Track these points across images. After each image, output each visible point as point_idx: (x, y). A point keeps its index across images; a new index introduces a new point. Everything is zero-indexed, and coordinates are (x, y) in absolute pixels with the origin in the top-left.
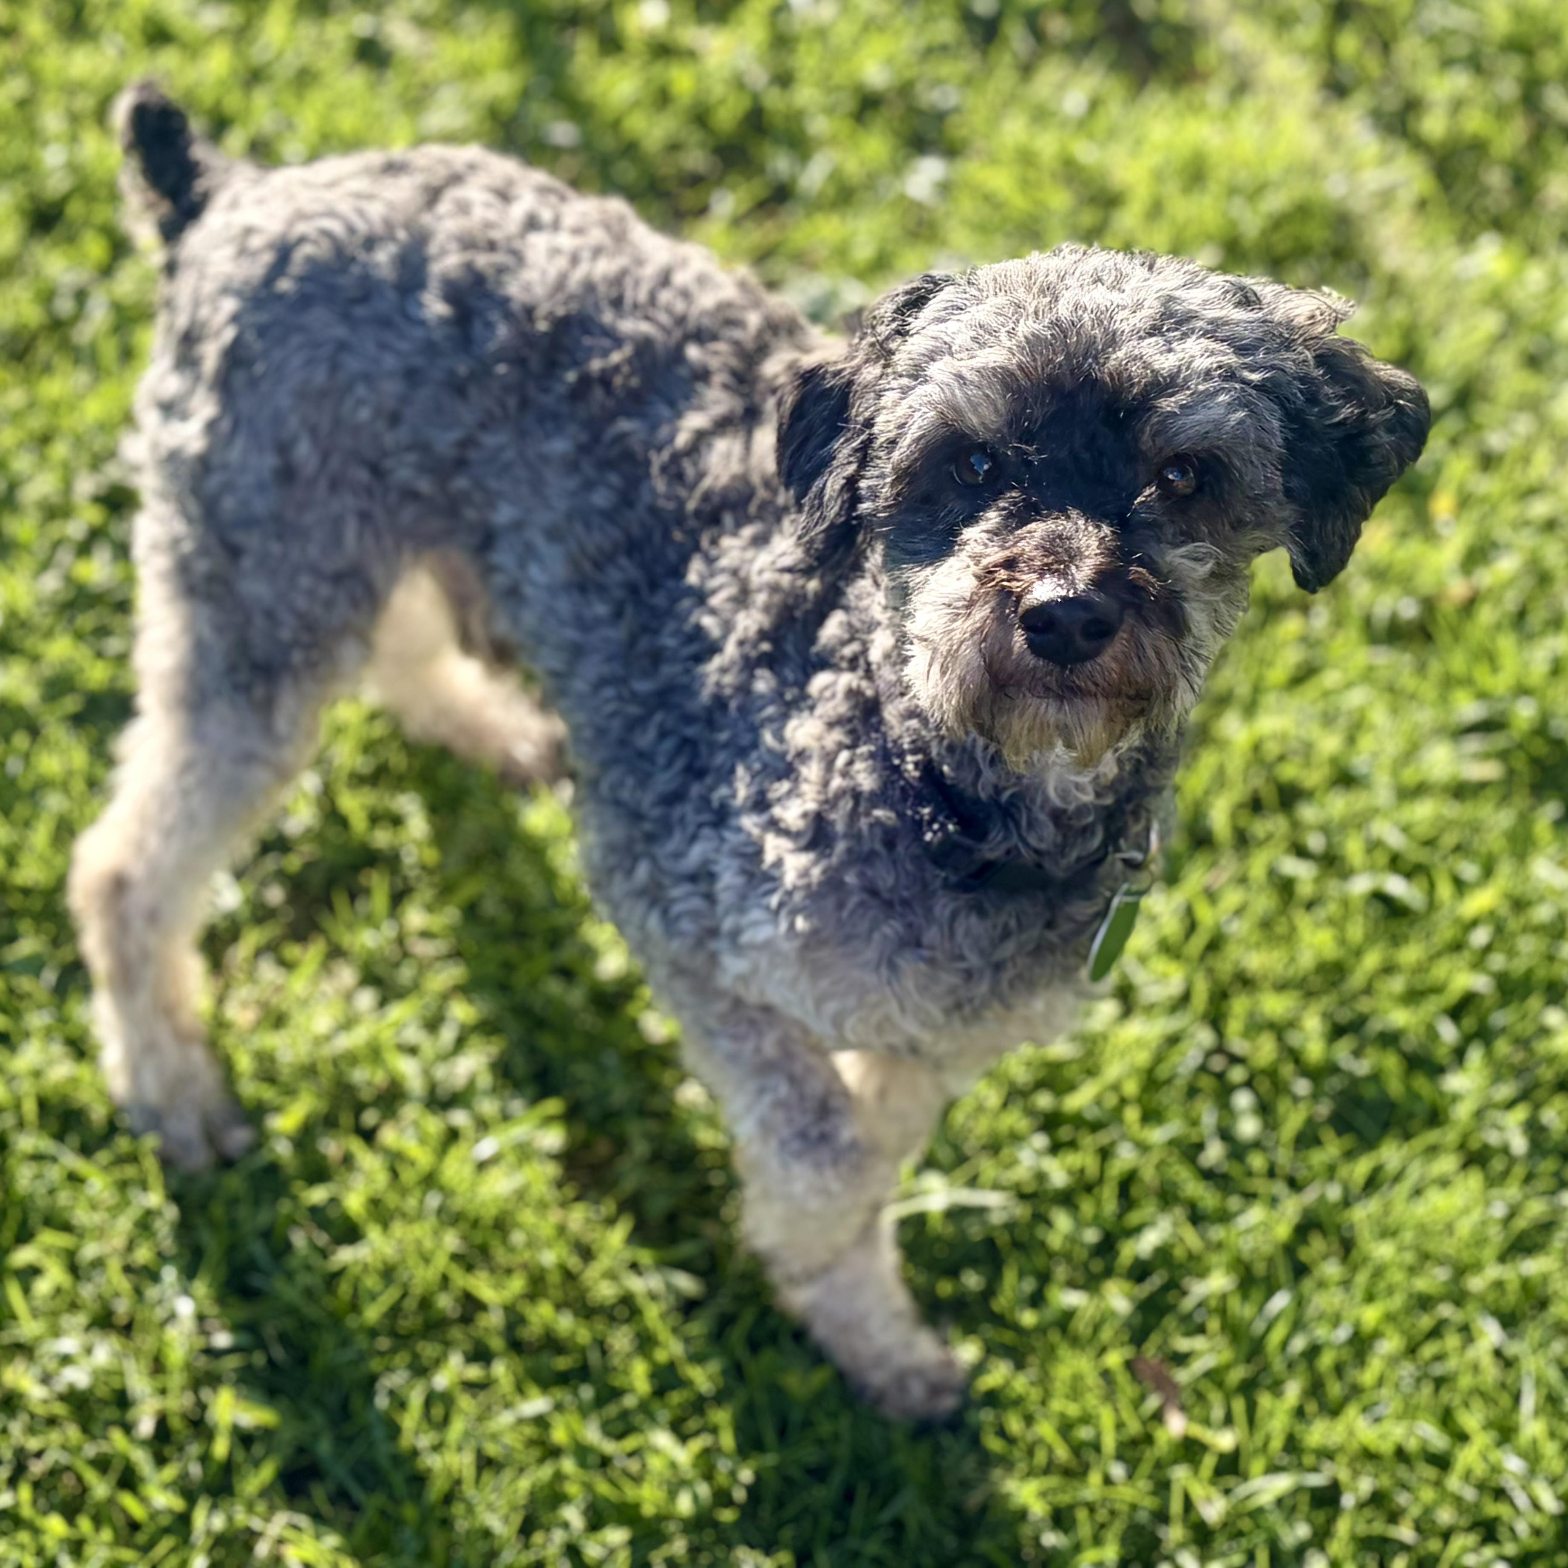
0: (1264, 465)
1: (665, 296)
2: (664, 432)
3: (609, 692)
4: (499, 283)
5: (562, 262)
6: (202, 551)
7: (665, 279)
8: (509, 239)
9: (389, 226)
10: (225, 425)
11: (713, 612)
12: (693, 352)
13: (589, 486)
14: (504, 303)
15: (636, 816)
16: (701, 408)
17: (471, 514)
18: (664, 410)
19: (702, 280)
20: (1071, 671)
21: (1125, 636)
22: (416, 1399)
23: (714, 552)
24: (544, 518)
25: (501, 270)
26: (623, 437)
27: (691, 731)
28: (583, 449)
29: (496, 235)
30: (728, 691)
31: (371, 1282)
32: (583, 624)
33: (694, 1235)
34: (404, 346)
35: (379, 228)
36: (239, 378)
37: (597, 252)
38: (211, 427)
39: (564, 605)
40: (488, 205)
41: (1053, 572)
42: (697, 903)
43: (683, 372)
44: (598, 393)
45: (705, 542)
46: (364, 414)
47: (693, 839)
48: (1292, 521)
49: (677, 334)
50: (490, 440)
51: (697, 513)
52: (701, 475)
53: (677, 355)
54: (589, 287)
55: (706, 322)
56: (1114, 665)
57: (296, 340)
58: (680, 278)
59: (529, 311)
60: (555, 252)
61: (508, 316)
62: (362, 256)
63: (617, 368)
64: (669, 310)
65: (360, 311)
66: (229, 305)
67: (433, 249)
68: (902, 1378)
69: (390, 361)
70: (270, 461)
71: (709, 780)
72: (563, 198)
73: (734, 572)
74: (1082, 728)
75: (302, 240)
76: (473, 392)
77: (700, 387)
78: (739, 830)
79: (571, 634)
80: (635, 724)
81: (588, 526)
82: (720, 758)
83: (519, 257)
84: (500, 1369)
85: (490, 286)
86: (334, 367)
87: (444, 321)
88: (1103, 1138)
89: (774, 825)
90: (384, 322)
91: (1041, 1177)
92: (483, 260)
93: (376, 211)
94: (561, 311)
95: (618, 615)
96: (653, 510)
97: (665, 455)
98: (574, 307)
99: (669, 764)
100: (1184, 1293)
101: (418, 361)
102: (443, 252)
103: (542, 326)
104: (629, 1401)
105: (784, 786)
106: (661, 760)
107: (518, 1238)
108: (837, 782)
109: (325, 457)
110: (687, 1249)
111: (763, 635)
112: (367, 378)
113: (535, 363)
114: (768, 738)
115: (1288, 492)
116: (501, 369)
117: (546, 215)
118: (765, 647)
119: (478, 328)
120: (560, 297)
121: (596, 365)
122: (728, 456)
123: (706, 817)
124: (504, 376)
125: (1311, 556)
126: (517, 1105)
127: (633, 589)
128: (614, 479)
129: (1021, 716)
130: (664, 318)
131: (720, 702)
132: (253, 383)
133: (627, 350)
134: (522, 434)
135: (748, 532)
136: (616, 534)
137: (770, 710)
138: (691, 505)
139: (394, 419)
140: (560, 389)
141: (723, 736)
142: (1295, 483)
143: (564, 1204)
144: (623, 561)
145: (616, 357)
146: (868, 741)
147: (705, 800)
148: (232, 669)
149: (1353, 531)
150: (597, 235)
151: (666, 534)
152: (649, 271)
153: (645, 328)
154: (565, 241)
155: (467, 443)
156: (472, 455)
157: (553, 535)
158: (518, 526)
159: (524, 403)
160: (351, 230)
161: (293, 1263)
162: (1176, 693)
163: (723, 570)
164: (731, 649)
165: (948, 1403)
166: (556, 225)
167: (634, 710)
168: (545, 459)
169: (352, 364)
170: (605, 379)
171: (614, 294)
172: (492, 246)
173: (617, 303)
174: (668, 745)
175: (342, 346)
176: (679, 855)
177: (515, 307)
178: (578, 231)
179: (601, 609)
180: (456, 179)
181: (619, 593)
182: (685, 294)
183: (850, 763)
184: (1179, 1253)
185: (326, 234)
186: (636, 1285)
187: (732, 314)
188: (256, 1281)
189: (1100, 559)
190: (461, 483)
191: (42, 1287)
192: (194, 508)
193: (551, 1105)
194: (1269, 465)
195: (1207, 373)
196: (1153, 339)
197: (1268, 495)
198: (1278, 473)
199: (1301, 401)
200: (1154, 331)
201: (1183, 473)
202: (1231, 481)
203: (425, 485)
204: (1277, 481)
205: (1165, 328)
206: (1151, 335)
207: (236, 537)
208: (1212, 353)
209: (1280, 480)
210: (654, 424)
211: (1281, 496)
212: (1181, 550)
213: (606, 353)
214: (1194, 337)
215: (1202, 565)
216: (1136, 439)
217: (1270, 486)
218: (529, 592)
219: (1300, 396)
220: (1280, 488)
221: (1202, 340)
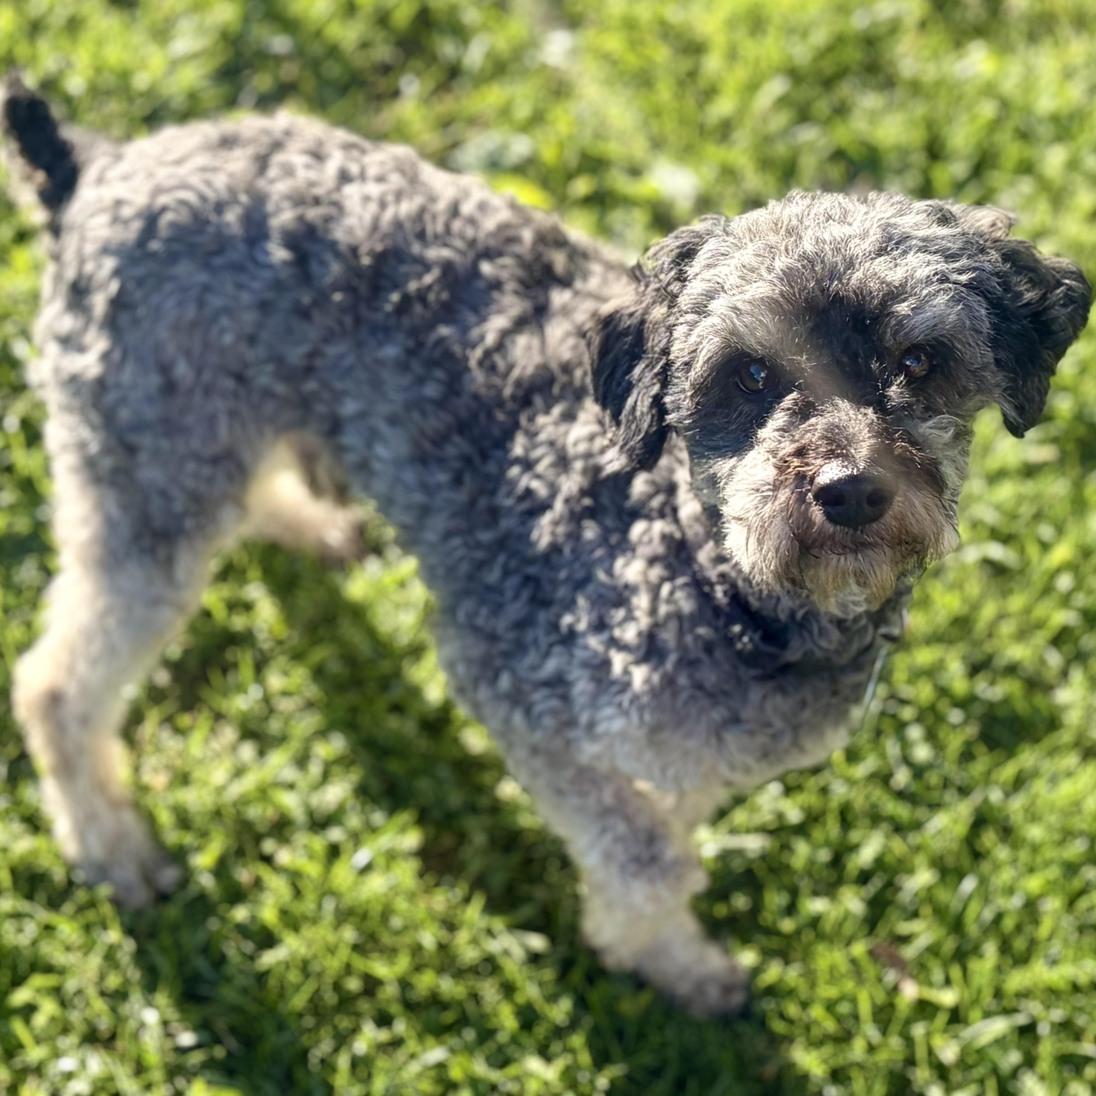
0: (977, 344)
1: (457, 225)
2: (474, 333)
3: (456, 541)
4: (327, 231)
5: (373, 208)
6: (106, 450)
7: (454, 211)
8: (329, 193)
9: (232, 191)
10: (117, 355)
11: (538, 477)
12: (486, 268)
13: (420, 381)
14: (333, 246)
15: (492, 638)
16: (500, 312)
17: (321, 408)
18: (471, 318)
19: (483, 207)
20: (862, 532)
21: (900, 499)
22: (343, 1061)
23: (532, 429)
24: (384, 408)
25: (328, 219)
26: (441, 341)
27: (532, 570)
28: (410, 353)
29: (319, 191)
30: (561, 539)
31: (294, 977)
33: (528, 899)
34: (256, 285)
35: (224, 195)
36: (124, 319)
37: (399, 196)
38: (105, 357)
39: (410, 476)
40: (308, 167)
41: (837, 456)
42: (555, 703)
43: (481, 285)
44: (418, 309)
45: (524, 421)
46: (228, 339)
47: (546, 655)
48: (1004, 384)
49: (471, 255)
50: (332, 350)
51: (513, 398)
52: (511, 367)
53: (475, 272)
54: (398, 224)
55: (492, 242)
56: (894, 523)
57: (168, 287)
58: (467, 208)
59: (354, 250)
60: (366, 199)
61: (338, 255)
62: (213, 218)
63: (429, 288)
64: (462, 236)
65: (218, 261)
66: (110, 263)
67: (270, 207)
68: (700, 986)
69: (246, 297)
70: (155, 380)
71: (554, 609)
72: (363, 151)
73: (552, 444)
74: (875, 573)
75: (164, 209)
76: (316, 315)
77: (495, 295)
78: (586, 647)
79: (419, 497)
80: (481, 565)
81: (424, 414)
82: (562, 592)
83: (338, 206)
84: (400, 1027)
85: (320, 233)
86: (201, 304)
87: (285, 263)
88: (821, 780)
89: (614, 643)
90: (238, 268)
91: (780, 816)
92: (313, 214)
93: (220, 181)
94: (379, 248)
95: (457, 481)
96: (476, 397)
97: (478, 353)
98: (389, 243)
99: (517, 596)
100: (898, 889)
101: (269, 295)
102: (279, 210)
103: (366, 261)
104: (502, 1037)
105: (620, 614)
106: (509, 594)
107: (396, 922)
108: (663, 609)
109: (199, 372)
110: (526, 912)
111: (584, 492)
112: (227, 311)
113: (363, 289)
114: (601, 576)
115: (998, 362)
116: (338, 297)
117: (354, 169)
118: (587, 502)
119: (314, 268)
120: (377, 236)
121: (413, 286)
122: (529, 349)
123: (553, 638)
124: (341, 302)
125: (1020, 409)
126: (378, 817)
127: (467, 460)
128: (440, 374)
129: (826, 568)
130: (459, 244)
131: (555, 548)
132: (136, 322)
133: (436, 272)
134: (360, 345)
135: (557, 410)
136: (448, 418)
137: (599, 553)
138: (507, 391)
139: (252, 340)
140: (388, 308)
141: (563, 574)
142: (1002, 355)
143: (428, 890)
144: (457, 439)
145: (428, 279)
146: (683, 574)
147: (555, 626)
150: (396, 180)
151: (490, 416)
152: (441, 206)
153: (446, 253)
154: (374, 189)
155: (313, 354)
156: (318, 362)
157: (393, 421)
158: (362, 415)
159: (358, 321)
160: (203, 198)
161: (229, 970)
163: (541, 444)
164: (559, 506)
166: (363, 177)
167: (479, 555)
168: (380, 362)
169: (215, 302)
170: (421, 297)
171: (418, 228)
172: (317, 201)
173: (421, 236)
174: (513, 581)
175: (206, 288)
176: (535, 668)
177: (343, 248)
178: (380, 179)
179: (442, 477)
180: (277, 146)
181: (456, 465)
182: (472, 221)
183: (672, 593)
184: (889, 859)
185: (183, 203)
186: (493, 946)
187: (510, 233)
189: (873, 441)
190: (311, 386)
191: (40, 1019)
192: (96, 418)
193: (405, 817)
194: (982, 344)
195: (928, 281)
196: (882, 259)
197: (984, 367)
198: (989, 349)
199: (999, 291)
200: (881, 252)
201: (918, 359)
202: (956, 360)
203: (280, 388)
204: (990, 356)
205: (889, 249)
206: (880, 255)
207: (133, 438)
208: (929, 263)
209: (991, 354)
210: (465, 330)
211: (993, 367)
212: (930, 423)
213: (419, 276)
214: (912, 253)
215: (947, 432)
216: (881, 339)
217: (985, 360)
218: (377, 466)
219: (998, 287)
220: (992, 361)
221: (919, 254)
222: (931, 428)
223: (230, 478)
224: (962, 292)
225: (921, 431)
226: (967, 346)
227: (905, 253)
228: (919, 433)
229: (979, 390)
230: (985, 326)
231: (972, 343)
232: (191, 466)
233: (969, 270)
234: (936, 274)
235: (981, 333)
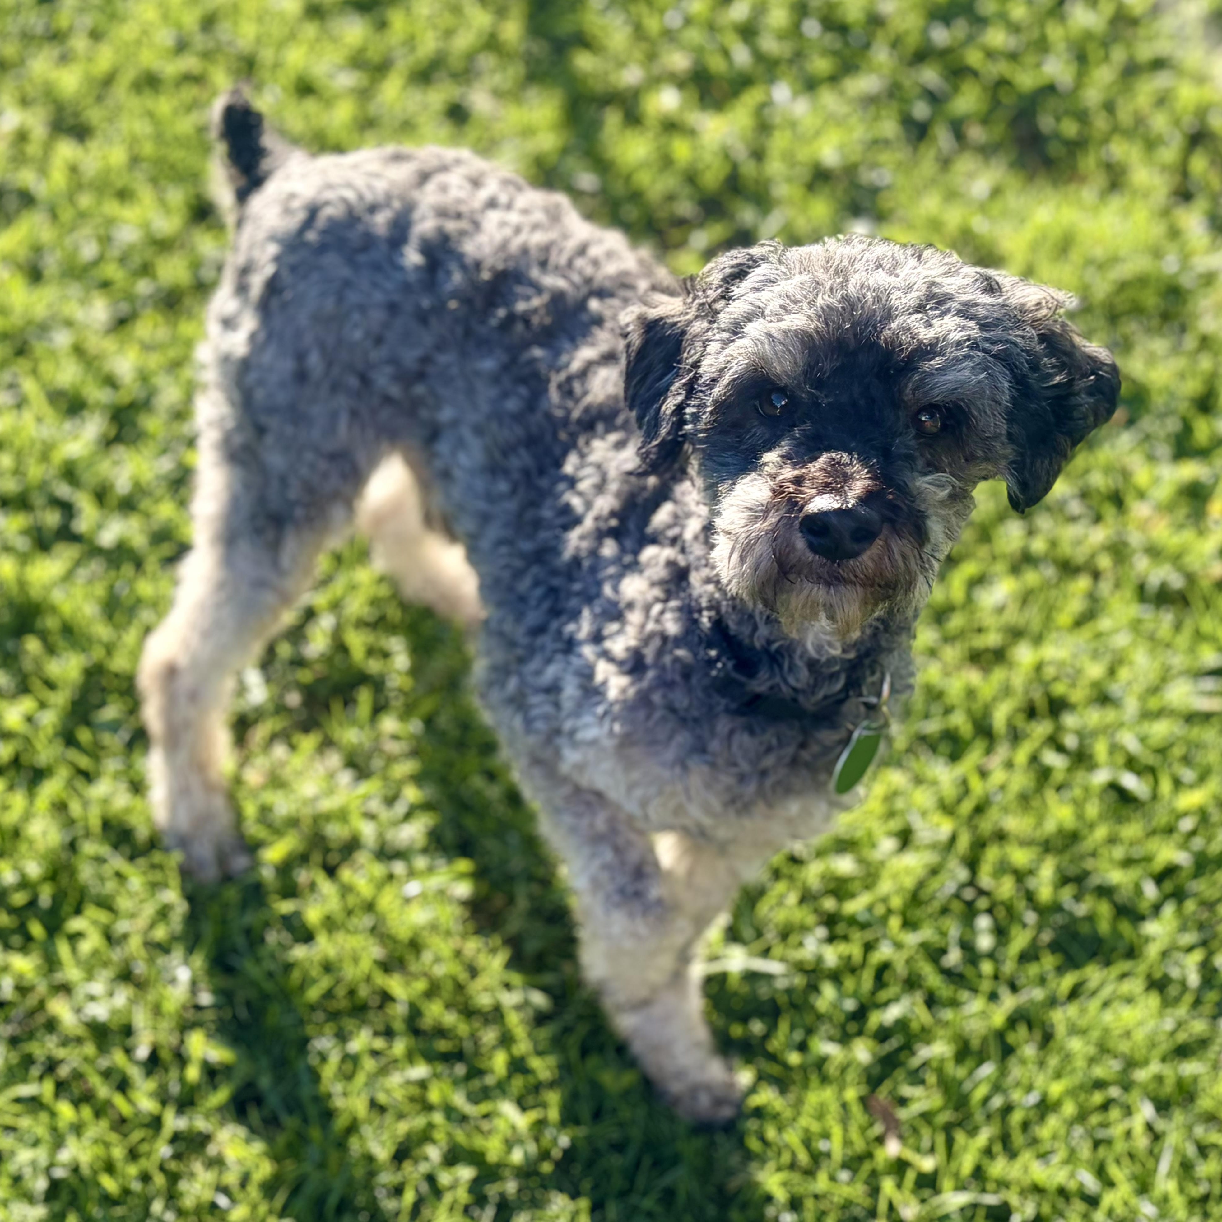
0: (994, 414)
1: (580, 263)
2: (564, 358)
3: (504, 550)
4: (459, 242)
5: (507, 232)
6: (239, 428)
7: (582, 250)
8: (472, 212)
9: (389, 198)
10: (262, 337)
11: (580, 494)
12: (594, 304)
13: (505, 395)
14: (459, 257)
15: (512, 644)
16: (593, 345)
17: (424, 413)
18: (567, 345)
19: (610, 255)
20: (839, 565)
21: (880, 542)
22: (334, 1057)
23: (585, 450)
24: (473, 417)
25: (463, 233)
26: (533, 361)
27: (556, 582)
28: (506, 368)
29: (464, 208)
30: (583, 554)
31: (314, 971)
32: (490, 498)
33: (555, 969)
34: (389, 285)
35: (381, 197)
36: (275, 303)
37: (535, 227)
38: (252, 337)
39: (480, 484)
40: (460, 187)
41: (831, 490)
42: (548, 709)
43: (584, 318)
44: (519, 327)
45: (581, 441)
46: (358, 335)
47: (549, 661)
48: (1011, 457)
49: (584, 290)
50: (443, 359)
51: (579, 422)
52: (585, 393)
53: (582, 305)
54: (525, 251)
55: (608, 284)
56: (870, 563)
57: (315, 276)
58: (594, 251)
59: (478, 265)
60: (503, 224)
61: (464, 267)
62: (367, 218)
63: (535, 311)
64: (580, 273)
65: (362, 258)
66: (273, 249)
67: (416, 215)
68: (695, 1090)
69: (378, 296)
70: (290, 365)
71: (564, 618)
72: (520, 189)
73: (599, 466)
74: (843, 607)
75: (327, 203)
76: (434, 321)
78: (580, 656)
79: (481, 505)
80: (518, 574)
81: (501, 424)
82: (573, 603)
83: (477, 225)
84: (399, 1047)
85: (452, 245)
86: (340, 299)
87: (417, 268)
88: (869, 935)
89: (604, 654)
90: (377, 267)
91: (819, 959)
92: (451, 226)
93: (381, 186)
94: (500, 266)
95: (514, 491)
96: (548, 416)
97: (562, 376)
98: (511, 265)
99: (538, 606)
100: (913, 1053)
101: (397, 297)
102: (423, 218)
103: (486, 275)
104: (490, 1080)
105: (614, 627)
106: (533, 602)
107: (427, 957)
108: (651, 626)
109: (329, 365)
110: (548, 978)
111: (613, 514)
112: (362, 308)
113: (479, 303)
114: (607, 590)
115: (1010, 435)
116: (453, 304)
117: (503, 198)
118: (614, 523)
119: (441, 275)
120: (502, 255)
121: (521, 306)
122: (606, 381)
123: (557, 647)
124: (455, 310)
125: (1023, 485)
126: (441, 862)
127: (526, 473)
128: (523, 391)
129: (798, 595)
130: (576, 278)
131: (576, 561)
132: (284, 306)
133: (545, 298)
134: (464, 354)
135: (613, 437)
136: (519, 431)
137: (612, 570)
138: (576, 414)
139: (379, 341)
140: (493, 322)
141: (577, 587)
142: (1015, 429)
143: (464, 936)
144: (523, 452)
145: (536, 302)
146: (677, 598)
147: (559, 633)
148: (253, 517)
149: (1056, 468)
150: (539, 216)
151: (555, 434)
152: (571, 245)
153: (561, 283)
154: (514, 217)
155: (426, 360)
156: (431, 370)
157: (478, 431)
158: (455, 423)
159: (468, 333)
160: (361, 197)
161: (263, 952)
162: (916, 585)
163: (591, 464)
164: (588, 523)
165: (727, 1112)
166: (509, 207)
167: (518, 563)
168: (477, 373)
169: (353, 297)
170: (525, 318)
171: (542, 258)
172: (459, 216)
173: (543, 264)
174: (539, 592)
175: (347, 284)
176: (538, 673)
177: (468, 261)
178: (525, 212)
179: (503, 486)
181: (516, 476)
182: (596, 263)
183: (662, 612)
184: (915, 1026)
185: (344, 200)
186: (509, 999)
187: (627, 280)
188: (234, 961)
189: (868, 482)
190: (420, 389)
191: (86, 947)
192: (237, 396)
193: (464, 865)
194: (998, 415)
195: (959, 344)
196: (919, 316)
197: (996, 437)
198: (1004, 421)
199: (1026, 368)
200: (920, 308)
201: (932, 416)
202: (969, 427)
203: (395, 391)
204: (1004, 427)
205: (928, 307)
206: (918, 312)
207: (264, 419)
208: (963, 328)
209: (1005, 427)
210: (557, 353)
211: (1004, 439)
212: (929, 478)
213: (528, 298)
214: (950, 315)
215: (942, 491)
216: (901, 392)
217: (998, 431)
218: (457, 473)
219: (1025, 364)
220: (1004, 432)
221: (956, 318)
222: (930, 484)
223: (344, 477)
224: (988, 361)
225: (918, 484)
226: (983, 414)
227: (944, 314)
228: (915, 486)
229: (987, 459)
230: (1005, 398)
231: (988, 412)
232: (309, 456)
233: (1001, 341)
234: (968, 340)
235: (1000, 404)
